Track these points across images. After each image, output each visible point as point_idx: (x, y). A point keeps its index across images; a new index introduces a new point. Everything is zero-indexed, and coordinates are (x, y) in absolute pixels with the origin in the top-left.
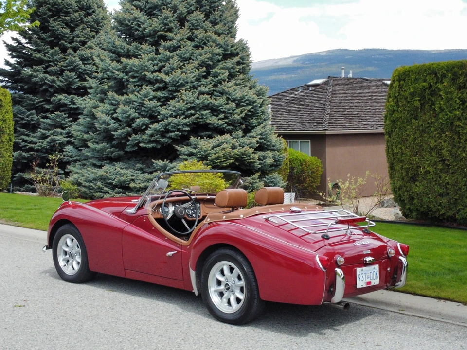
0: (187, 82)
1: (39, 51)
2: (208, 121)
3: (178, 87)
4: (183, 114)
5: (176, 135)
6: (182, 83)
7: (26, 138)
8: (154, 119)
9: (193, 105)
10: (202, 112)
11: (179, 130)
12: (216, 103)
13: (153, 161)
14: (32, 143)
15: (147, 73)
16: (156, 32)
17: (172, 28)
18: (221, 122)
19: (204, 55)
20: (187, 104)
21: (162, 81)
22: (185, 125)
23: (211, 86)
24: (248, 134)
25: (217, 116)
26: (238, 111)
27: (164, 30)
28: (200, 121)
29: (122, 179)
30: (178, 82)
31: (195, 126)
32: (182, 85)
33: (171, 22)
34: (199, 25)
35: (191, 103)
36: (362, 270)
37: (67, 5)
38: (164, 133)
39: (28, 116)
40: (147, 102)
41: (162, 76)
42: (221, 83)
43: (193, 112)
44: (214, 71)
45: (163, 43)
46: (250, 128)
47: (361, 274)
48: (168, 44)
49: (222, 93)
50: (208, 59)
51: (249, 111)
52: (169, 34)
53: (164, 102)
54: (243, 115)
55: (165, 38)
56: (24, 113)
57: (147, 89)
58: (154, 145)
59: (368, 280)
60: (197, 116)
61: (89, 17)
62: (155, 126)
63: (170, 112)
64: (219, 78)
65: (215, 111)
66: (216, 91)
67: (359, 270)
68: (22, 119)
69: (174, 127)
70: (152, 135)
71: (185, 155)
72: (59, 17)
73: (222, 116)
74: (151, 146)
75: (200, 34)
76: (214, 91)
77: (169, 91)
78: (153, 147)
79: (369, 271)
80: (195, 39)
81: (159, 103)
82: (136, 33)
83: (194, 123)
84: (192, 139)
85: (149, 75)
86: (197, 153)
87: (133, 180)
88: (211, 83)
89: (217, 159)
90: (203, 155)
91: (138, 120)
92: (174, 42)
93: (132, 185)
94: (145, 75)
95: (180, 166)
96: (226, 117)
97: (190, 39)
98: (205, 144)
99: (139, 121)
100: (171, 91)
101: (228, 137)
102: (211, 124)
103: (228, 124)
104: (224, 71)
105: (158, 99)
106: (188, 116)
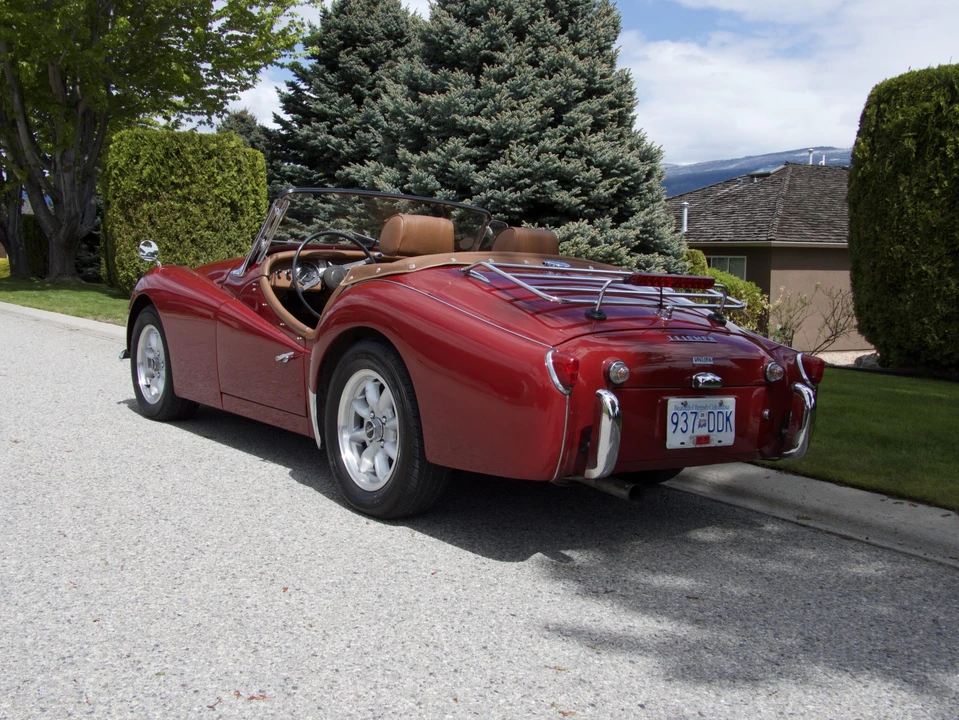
0: (521, 132)
1: (322, 100)
2: (554, 198)
3: (506, 137)
4: (512, 184)
5: (499, 219)
6: (511, 132)
8: (465, 191)
9: (529, 170)
10: (544, 183)
11: (504, 211)
12: (569, 168)
15: (457, 117)
16: (476, 50)
17: (505, 45)
18: (573, 200)
19: (549, 88)
20: (517, 167)
21: (480, 130)
22: (514, 203)
23: (561, 139)
24: (623, 225)
25: (569, 190)
26: (606, 182)
27: (490, 47)
28: (541, 198)
30: (505, 131)
31: (532, 207)
32: (511, 136)
33: (501, 34)
34: (548, 40)
35: (525, 167)
36: (685, 404)
37: (368, 30)
40: (454, 163)
41: (481, 121)
42: (579, 136)
43: (528, 181)
44: (568, 115)
45: (486, 69)
46: (626, 214)
47: (680, 413)
48: (495, 70)
49: (580, 153)
50: (559, 94)
51: (625, 184)
52: (499, 55)
53: (482, 164)
54: (614, 190)
55: (491, 61)
57: (454, 142)
59: (703, 432)
60: (534, 188)
61: (400, 50)
62: (466, 203)
63: (491, 181)
64: (576, 127)
65: (566, 182)
66: (570, 150)
67: (673, 403)
69: (497, 206)
72: (355, 49)
73: (577, 190)
75: (548, 54)
76: (566, 148)
77: (491, 146)
79: (705, 408)
80: (541, 63)
81: (473, 166)
82: (446, 53)
83: (530, 201)
84: (525, 226)
85: (461, 120)
88: (561, 136)
91: (438, 193)
92: (505, 67)
94: (454, 120)
96: (584, 193)
97: (533, 63)
100: (493, 146)
101: (584, 224)
102: (556, 203)
103: (588, 204)
104: (584, 117)
105: (473, 159)
106: (520, 188)
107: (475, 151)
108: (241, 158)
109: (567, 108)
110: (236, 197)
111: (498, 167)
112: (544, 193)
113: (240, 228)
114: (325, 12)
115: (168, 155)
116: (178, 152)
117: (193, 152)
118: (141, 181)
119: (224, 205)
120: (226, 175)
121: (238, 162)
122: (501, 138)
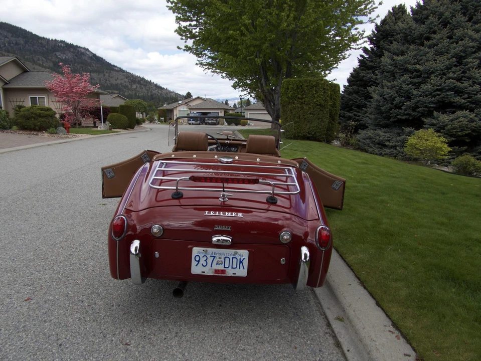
0: (437, 70)
1: (372, 61)
2: (452, 100)
3: (429, 73)
4: (430, 94)
5: (424, 110)
6: (432, 71)
7: (356, 113)
8: (409, 98)
9: (440, 87)
10: (448, 93)
11: (426, 107)
12: (462, 85)
13: (403, 128)
14: (359, 116)
15: (409, 66)
16: (422, 35)
17: (436, 31)
18: (463, 101)
19: (457, 48)
20: (433, 86)
21: (417, 71)
22: (431, 102)
23: (460, 72)
25: (461, 96)
27: (429, 32)
28: (445, 100)
29: (381, 139)
30: (429, 70)
31: (441, 104)
32: (432, 73)
33: (435, 26)
34: (460, 26)
35: (438, 86)
37: (393, 30)
38: (414, 109)
39: (360, 101)
40: (404, 86)
41: (418, 67)
42: (470, 71)
43: (438, 92)
44: (465, 61)
45: (426, 42)
48: (431, 42)
49: (469, 78)
50: (461, 51)
52: (433, 36)
53: (417, 86)
55: (428, 39)
56: (358, 99)
57: (406, 77)
58: (407, 117)
60: (442, 96)
62: (408, 103)
63: (420, 93)
64: (469, 66)
65: (458, 92)
66: (465, 77)
68: (356, 102)
69: (423, 104)
70: (406, 110)
71: (428, 125)
72: (387, 39)
73: (466, 96)
74: (404, 117)
75: (458, 33)
76: (463, 77)
78: (406, 118)
80: (454, 37)
81: (413, 87)
82: (409, 38)
83: (439, 102)
84: (435, 113)
85: (409, 67)
86: (437, 124)
87: (389, 141)
88: (460, 70)
89: (453, 129)
90: (441, 125)
91: (396, 99)
92: (434, 41)
93: (387, 143)
94: (407, 67)
95: (421, 132)
96: (469, 97)
97: (450, 37)
98: (444, 118)
99: (398, 100)
100: (424, 77)
101: (467, 113)
102: (454, 102)
103: (471, 103)
104: (475, 60)
105: (414, 84)
106: (434, 96)
107: (415, 80)
108: (326, 87)
109: (466, 57)
110: (323, 102)
111: (426, 87)
112: (447, 98)
115: (298, 88)
116: (301, 86)
117: (307, 86)
118: (288, 98)
119: (318, 105)
120: (318, 94)
121: (324, 89)
122: (427, 74)
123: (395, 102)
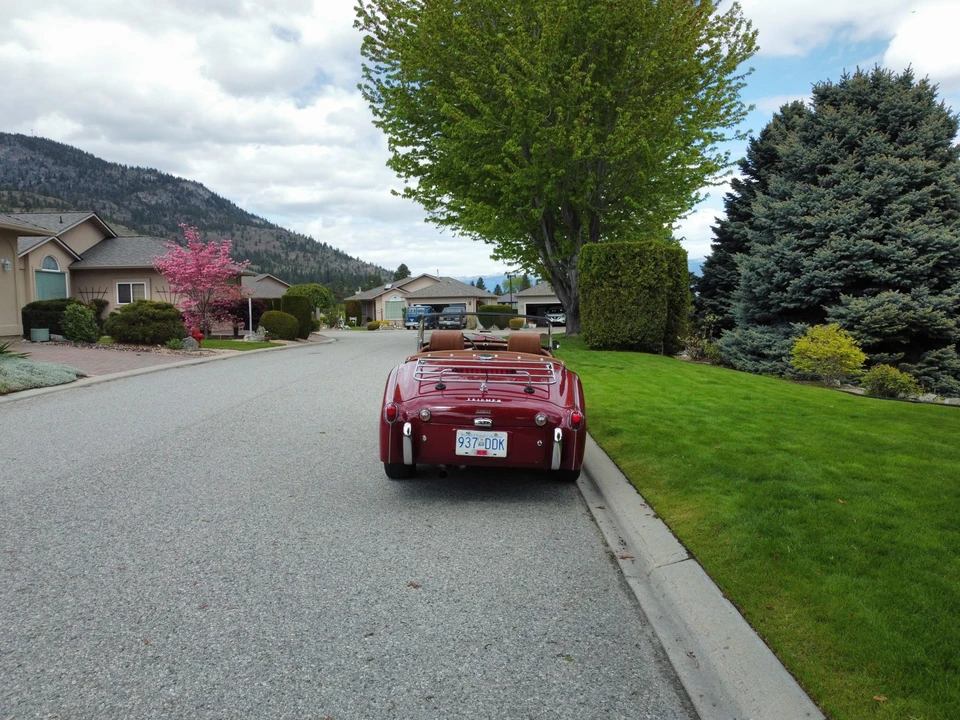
0: (840, 225)
2: (870, 273)
3: (828, 230)
4: (832, 265)
5: (823, 292)
6: (832, 226)
7: (723, 299)
8: (797, 271)
9: (847, 253)
10: (861, 262)
11: (827, 286)
12: (884, 249)
13: (791, 323)
15: (793, 218)
16: (814, 165)
17: (837, 158)
18: (888, 275)
19: (871, 188)
20: (835, 252)
21: (808, 226)
22: (833, 279)
23: (880, 227)
24: (945, 291)
25: (885, 267)
26: (922, 259)
27: (825, 161)
28: (859, 274)
29: (756, 343)
30: (827, 225)
31: (854, 281)
32: (833, 229)
33: (834, 150)
34: (875, 149)
35: (845, 251)
36: (469, 433)
38: (809, 289)
39: (728, 277)
40: (788, 252)
41: (809, 219)
42: (895, 223)
43: (846, 262)
44: (887, 207)
45: (820, 178)
46: (949, 282)
47: (465, 437)
48: (828, 178)
49: (897, 236)
50: (878, 191)
51: (943, 257)
52: (831, 166)
53: (809, 251)
54: (931, 264)
55: (825, 172)
56: (725, 273)
57: (790, 237)
58: (797, 304)
59: (483, 448)
60: (851, 267)
62: (796, 281)
63: (814, 264)
64: (894, 215)
65: (880, 260)
66: (890, 234)
68: (723, 280)
69: (821, 282)
70: (794, 292)
71: (833, 317)
73: (893, 266)
74: (792, 306)
75: (873, 161)
76: (886, 233)
78: (795, 307)
79: (483, 436)
80: (866, 168)
81: (803, 254)
83: (848, 277)
84: (843, 297)
86: (846, 314)
87: (769, 347)
88: (880, 223)
89: (875, 322)
90: (854, 317)
91: (776, 275)
92: (834, 176)
93: (766, 352)
94: (791, 221)
95: (817, 330)
96: (900, 268)
97: (860, 169)
98: (858, 304)
99: (779, 276)
100: (820, 237)
101: (895, 294)
102: (874, 277)
103: (904, 277)
104: (903, 206)
105: (805, 249)
106: (839, 268)
107: (806, 242)
108: (658, 256)
109: (889, 200)
110: (653, 282)
111: (823, 253)
112: (862, 270)
113: (656, 302)
114: (752, 139)
115: (608, 258)
116: (614, 256)
117: (624, 256)
118: (592, 276)
119: (645, 288)
120: (645, 269)
121: (655, 259)
122: (825, 231)
123: (775, 280)
